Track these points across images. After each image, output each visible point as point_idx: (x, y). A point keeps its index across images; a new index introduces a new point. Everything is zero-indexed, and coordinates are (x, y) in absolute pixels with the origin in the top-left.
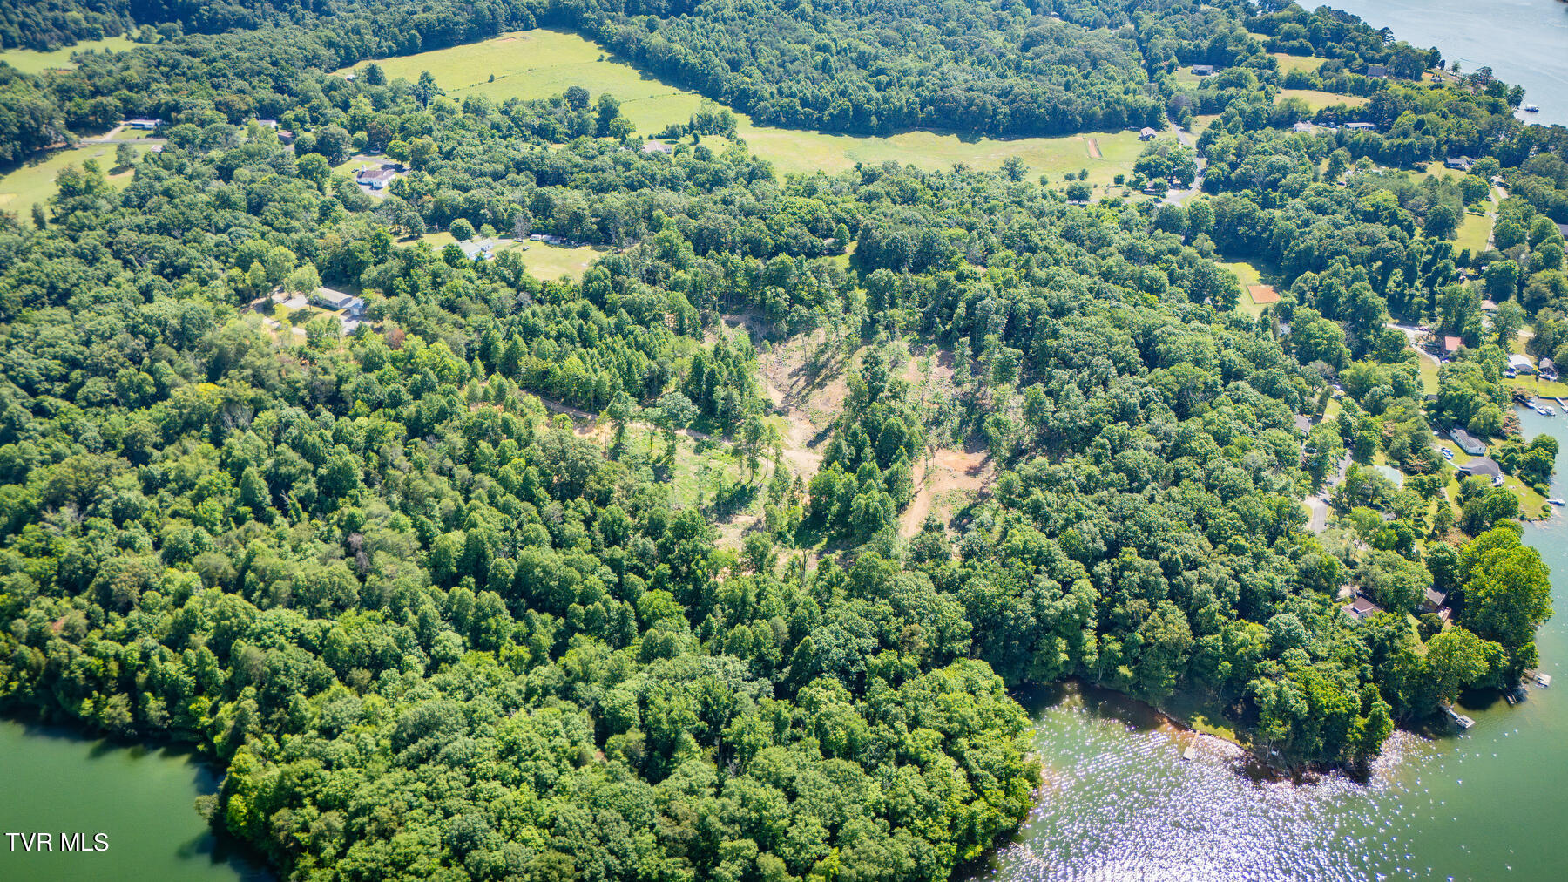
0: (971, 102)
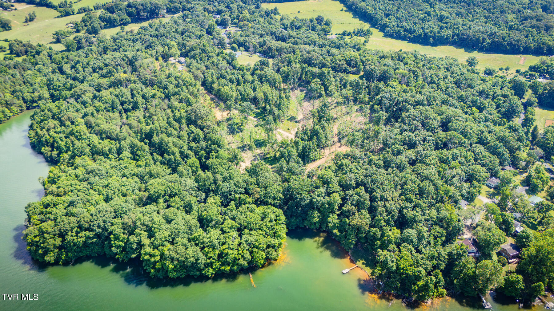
0: (474, 36)
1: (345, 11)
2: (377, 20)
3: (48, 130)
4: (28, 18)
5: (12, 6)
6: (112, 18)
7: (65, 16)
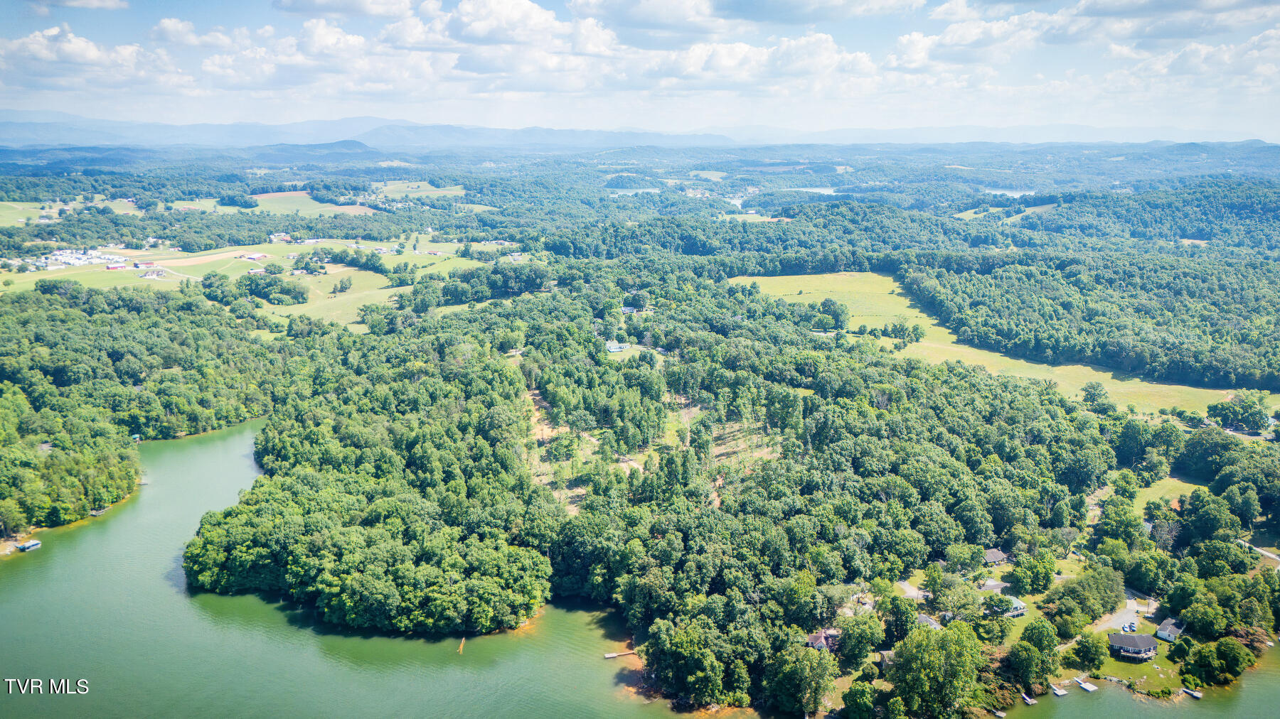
0: (1134, 348)
1: (899, 294)
2: (950, 313)
3: (280, 433)
4: (339, 286)
5: (322, 268)
6: (459, 289)
7: (398, 286)
